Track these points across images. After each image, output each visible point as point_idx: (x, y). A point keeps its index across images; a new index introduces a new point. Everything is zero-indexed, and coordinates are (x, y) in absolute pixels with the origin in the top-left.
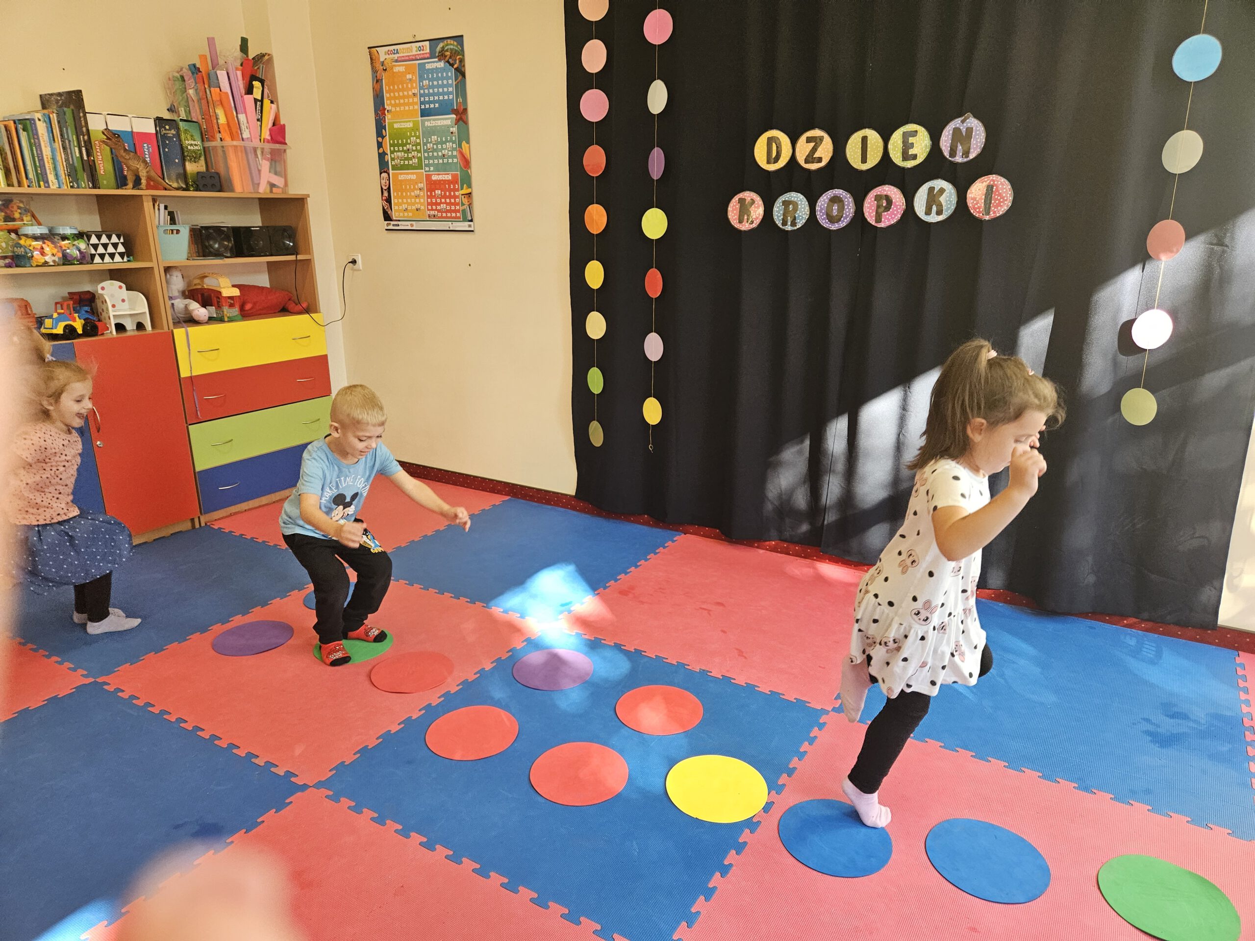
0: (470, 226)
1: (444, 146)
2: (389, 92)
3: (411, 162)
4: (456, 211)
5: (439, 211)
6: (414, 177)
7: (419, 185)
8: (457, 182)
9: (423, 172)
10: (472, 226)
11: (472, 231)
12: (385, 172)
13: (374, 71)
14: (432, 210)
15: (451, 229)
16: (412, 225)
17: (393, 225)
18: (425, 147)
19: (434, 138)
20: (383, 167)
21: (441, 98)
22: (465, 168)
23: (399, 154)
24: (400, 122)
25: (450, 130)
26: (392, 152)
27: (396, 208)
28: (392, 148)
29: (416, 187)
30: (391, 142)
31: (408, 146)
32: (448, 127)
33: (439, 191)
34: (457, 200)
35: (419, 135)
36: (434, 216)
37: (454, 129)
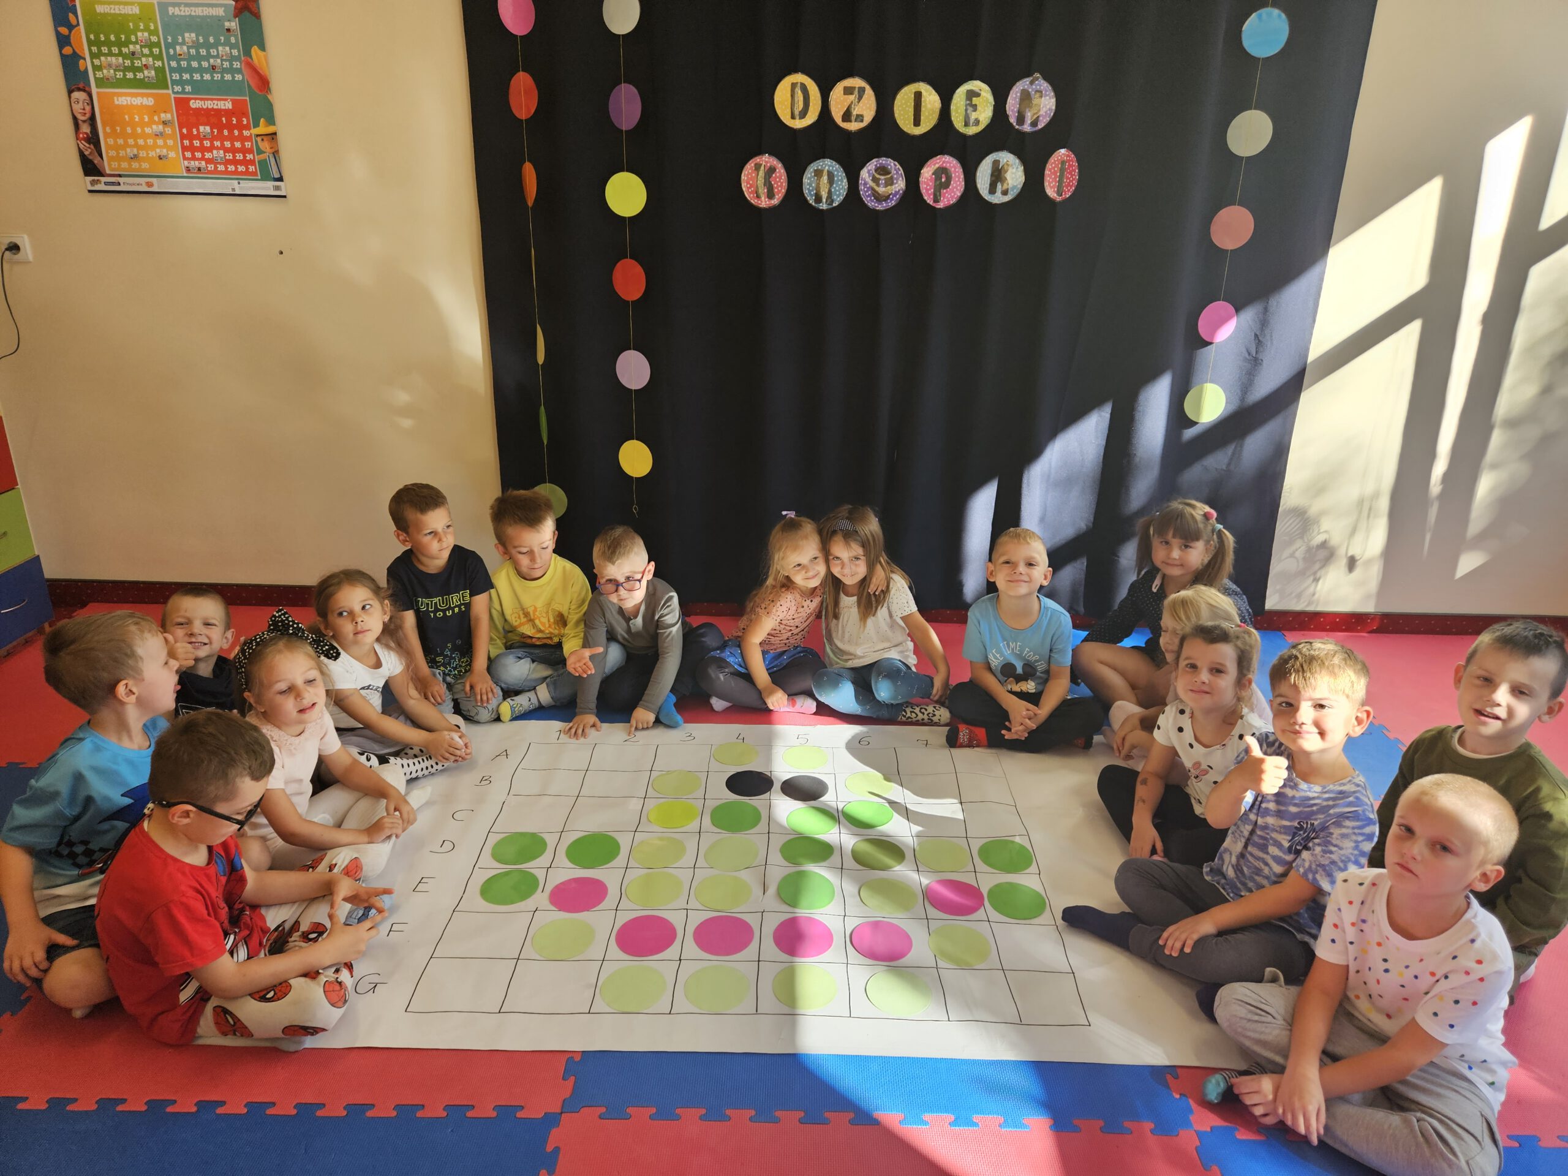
0: (277, 188)
1: (213, 52)
3: (140, 76)
4: (245, 163)
5: (208, 161)
6: (150, 102)
7: (163, 115)
8: (245, 115)
9: (169, 95)
10: (283, 188)
11: (285, 197)
12: (79, 89)
14: (194, 158)
15: (237, 192)
16: (149, 185)
17: (106, 184)
18: (172, 52)
19: (190, 37)
22: (261, 91)
23: (113, 60)
24: (111, 4)
25: (224, 25)
26: (93, 56)
27: (113, 153)
28: (94, 49)
29: (156, 118)
30: (92, 37)
31: (131, 47)
32: (219, 19)
33: (208, 129)
34: (248, 144)
35: (156, 28)
36: (199, 169)
37: (234, 25)
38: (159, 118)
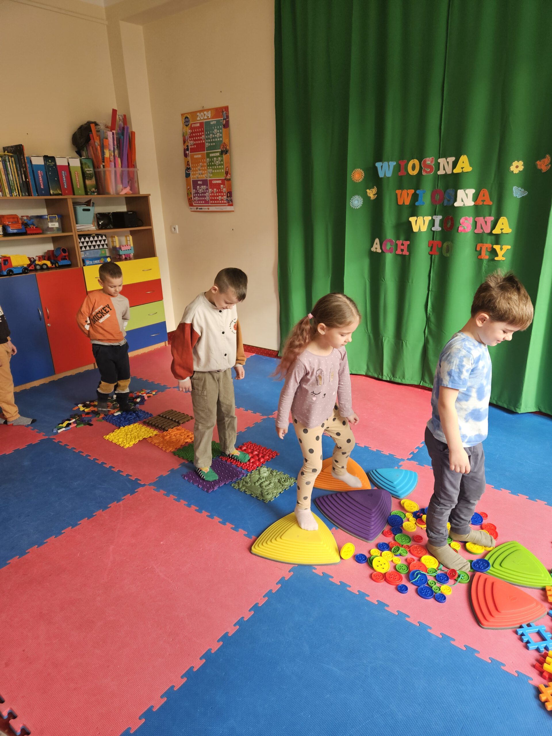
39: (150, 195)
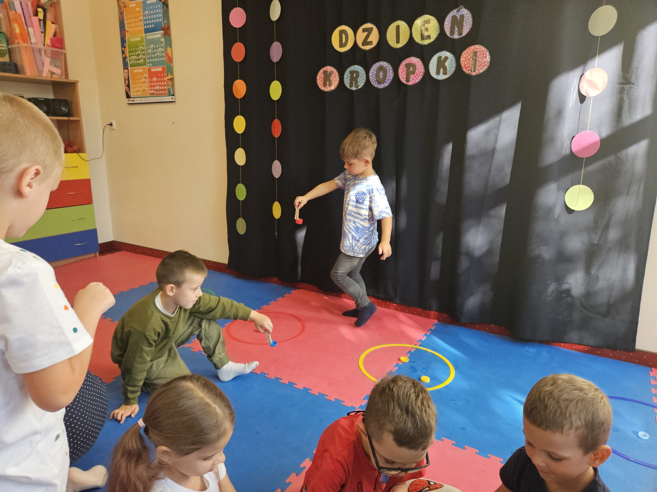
1: (158, 50)
2: (127, 20)
3: (140, 62)
4: (165, 90)
5: (156, 90)
6: (142, 71)
8: (165, 72)
9: (146, 68)
10: (174, 98)
11: (174, 102)
12: (126, 69)
13: (120, 8)
14: (152, 90)
15: (162, 101)
16: (141, 100)
17: (132, 101)
18: (147, 52)
19: (152, 46)
20: (125, 66)
21: (155, 21)
22: (169, 63)
23: (134, 57)
24: (134, 37)
25: (160, 40)
26: (130, 56)
27: (133, 90)
28: (130, 54)
30: (129, 50)
31: (138, 52)
32: (160, 38)
33: (156, 78)
34: (165, 83)
35: (144, 44)
36: (153, 93)
37: (163, 40)
38: (144, 76)
39: (78, 81)
